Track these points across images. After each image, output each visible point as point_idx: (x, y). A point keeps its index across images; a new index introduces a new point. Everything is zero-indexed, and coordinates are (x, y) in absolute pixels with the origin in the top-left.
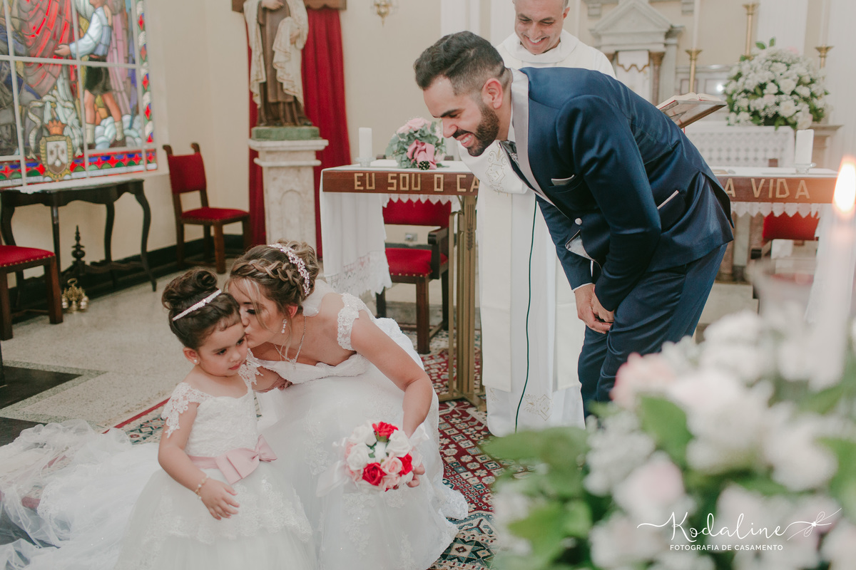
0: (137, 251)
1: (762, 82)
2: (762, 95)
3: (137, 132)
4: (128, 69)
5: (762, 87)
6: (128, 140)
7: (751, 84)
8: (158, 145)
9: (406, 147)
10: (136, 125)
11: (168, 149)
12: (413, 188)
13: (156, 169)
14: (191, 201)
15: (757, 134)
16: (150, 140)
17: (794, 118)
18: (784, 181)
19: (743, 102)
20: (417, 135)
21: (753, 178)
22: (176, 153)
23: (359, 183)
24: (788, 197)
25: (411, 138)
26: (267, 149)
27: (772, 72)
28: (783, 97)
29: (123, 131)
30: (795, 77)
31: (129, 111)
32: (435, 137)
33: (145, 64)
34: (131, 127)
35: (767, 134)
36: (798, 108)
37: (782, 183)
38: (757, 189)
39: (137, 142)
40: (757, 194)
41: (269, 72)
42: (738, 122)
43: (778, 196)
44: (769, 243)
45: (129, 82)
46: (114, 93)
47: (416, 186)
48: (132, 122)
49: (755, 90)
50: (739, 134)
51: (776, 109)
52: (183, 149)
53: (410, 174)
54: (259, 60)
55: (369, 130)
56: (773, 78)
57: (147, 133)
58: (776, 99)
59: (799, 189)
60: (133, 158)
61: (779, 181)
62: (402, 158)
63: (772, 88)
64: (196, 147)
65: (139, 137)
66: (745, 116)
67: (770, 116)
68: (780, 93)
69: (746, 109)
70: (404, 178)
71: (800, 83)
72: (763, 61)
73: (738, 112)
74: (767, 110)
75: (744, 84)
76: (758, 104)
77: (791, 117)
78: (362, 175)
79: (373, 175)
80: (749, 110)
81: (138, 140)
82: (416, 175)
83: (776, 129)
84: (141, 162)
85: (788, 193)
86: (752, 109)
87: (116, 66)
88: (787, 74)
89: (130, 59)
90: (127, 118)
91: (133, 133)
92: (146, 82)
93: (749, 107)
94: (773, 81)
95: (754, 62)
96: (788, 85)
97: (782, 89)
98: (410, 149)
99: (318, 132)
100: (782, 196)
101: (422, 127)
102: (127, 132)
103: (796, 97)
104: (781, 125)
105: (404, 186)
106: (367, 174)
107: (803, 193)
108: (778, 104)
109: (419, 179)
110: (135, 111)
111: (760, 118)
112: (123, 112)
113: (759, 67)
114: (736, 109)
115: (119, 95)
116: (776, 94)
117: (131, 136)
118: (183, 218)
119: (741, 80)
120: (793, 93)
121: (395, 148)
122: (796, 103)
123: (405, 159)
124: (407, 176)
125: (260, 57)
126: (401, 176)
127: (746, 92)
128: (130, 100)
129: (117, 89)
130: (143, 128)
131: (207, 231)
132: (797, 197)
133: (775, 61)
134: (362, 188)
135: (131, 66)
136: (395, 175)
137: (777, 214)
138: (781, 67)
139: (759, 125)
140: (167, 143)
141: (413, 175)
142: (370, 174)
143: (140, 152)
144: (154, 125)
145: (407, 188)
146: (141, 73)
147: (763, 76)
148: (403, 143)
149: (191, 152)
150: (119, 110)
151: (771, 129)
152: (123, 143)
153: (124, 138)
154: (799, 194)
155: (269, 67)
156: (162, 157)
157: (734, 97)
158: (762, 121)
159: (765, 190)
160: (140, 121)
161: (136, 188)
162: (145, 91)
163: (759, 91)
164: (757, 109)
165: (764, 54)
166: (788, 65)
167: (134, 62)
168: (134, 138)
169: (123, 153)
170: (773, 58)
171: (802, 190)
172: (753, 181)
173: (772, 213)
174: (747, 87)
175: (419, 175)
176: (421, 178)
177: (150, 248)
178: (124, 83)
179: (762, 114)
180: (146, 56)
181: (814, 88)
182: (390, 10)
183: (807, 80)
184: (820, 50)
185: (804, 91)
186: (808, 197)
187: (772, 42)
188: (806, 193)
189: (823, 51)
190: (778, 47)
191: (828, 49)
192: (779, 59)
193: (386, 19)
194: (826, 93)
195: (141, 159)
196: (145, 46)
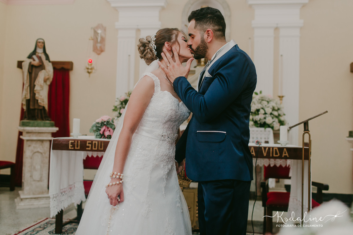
1: (258, 108)
2: (258, 114)
5: (258, 110)
7: (253, 109)
9: (100, 129)
12: (100, 149)
15: (257, 131)
17: (272, 125)
18: (277, 148)
20: (105, 123)
23: (72, 146)
24: (279, 156)
25: (103, 124)
26: (27, 131)
27: (262, 105)
28: (267, 115)
30: (271, 107)
32: (113, 125)
35: (261, 131)
36: (274, 120)
37: (276, 150)
38: (265, 152)
40: (265, 155)
41: (32, 95)
43: (274, 155)
44: (267, 180)
47: (101, 147)
49: (255, 112)
51: (264, 121)
53: (98, 141)
54: (27, 89)
55: (79, 120)
56: (262, 107)
58: (263, 116)
59: (284, 153)
61: (274, 149)
62: (97, 134)
63: (262, 111)
66: (251, 123)
67: (262, 123)
68: (265, 113)
69: (252, 120)
70: (95, 144)
71: (273, 109)
72: (258, 100)
74: (261, 121)
76: (257, 118)
77: (271, 124)
78: (73, 141)
79: (79, 142)
80: (253, 120)
82: (101, 142)
83: (265, 129)
85: (279, 155)
86: (254, 120)
88: (268, 106)
93: (253, 119)
94: (262, 108)
96: (269, 110)
97: (266, 112)
98: (102, 129)
99: (54, 124)
100: (276, 156)
101: (108, 119)
103: (272, 116)
104: (267, 127)
105: (95, 147)
106: (76, 141)
108: (265, 118)
109: (103, 144)
111: (258, 124)
113: (256, 102)
116: (264, 114)
120: (271, 114)
121: (94, 129)
122: (273, 118)
124: (97, 142)
125: (28, 87)
126: (94, 142)
127: (252, 113)
132: (283, 156)
133: (263, 100)
134: (73, 148)
136: (90, 142)
137: (272, 166)
138: (265, 103)
139: (258, 127)
141: (100, 142)
142: (78, 141)
145: (96, 149)
147: (258, 106)
148: (98, 127)
151: (262, 129)
154: (284, 155)
155: (32, 92)
158: (259, 125)
159: (268, 152)
163: (257, 113)
164: (257, 120)
165: (258, 97)
166: (268, 102)
170: (262, 99)
171: (285, 153)
172: (263, 148)
173: (269, 165)
175: (103, 142)
176: (104, 143)
179: (259, 122)
181: (280, 112)
182: (93, 71)
183: (276, 108)
184: (280, 97)
185: (276, 113)
186: (288, 156)
187: (261, 92)
188: (287, 154)
189: (281, 97)
190: (263, 94)
191: (283, 97)
192: (264, 99)
193: (91, 74)
194: (284, 115)
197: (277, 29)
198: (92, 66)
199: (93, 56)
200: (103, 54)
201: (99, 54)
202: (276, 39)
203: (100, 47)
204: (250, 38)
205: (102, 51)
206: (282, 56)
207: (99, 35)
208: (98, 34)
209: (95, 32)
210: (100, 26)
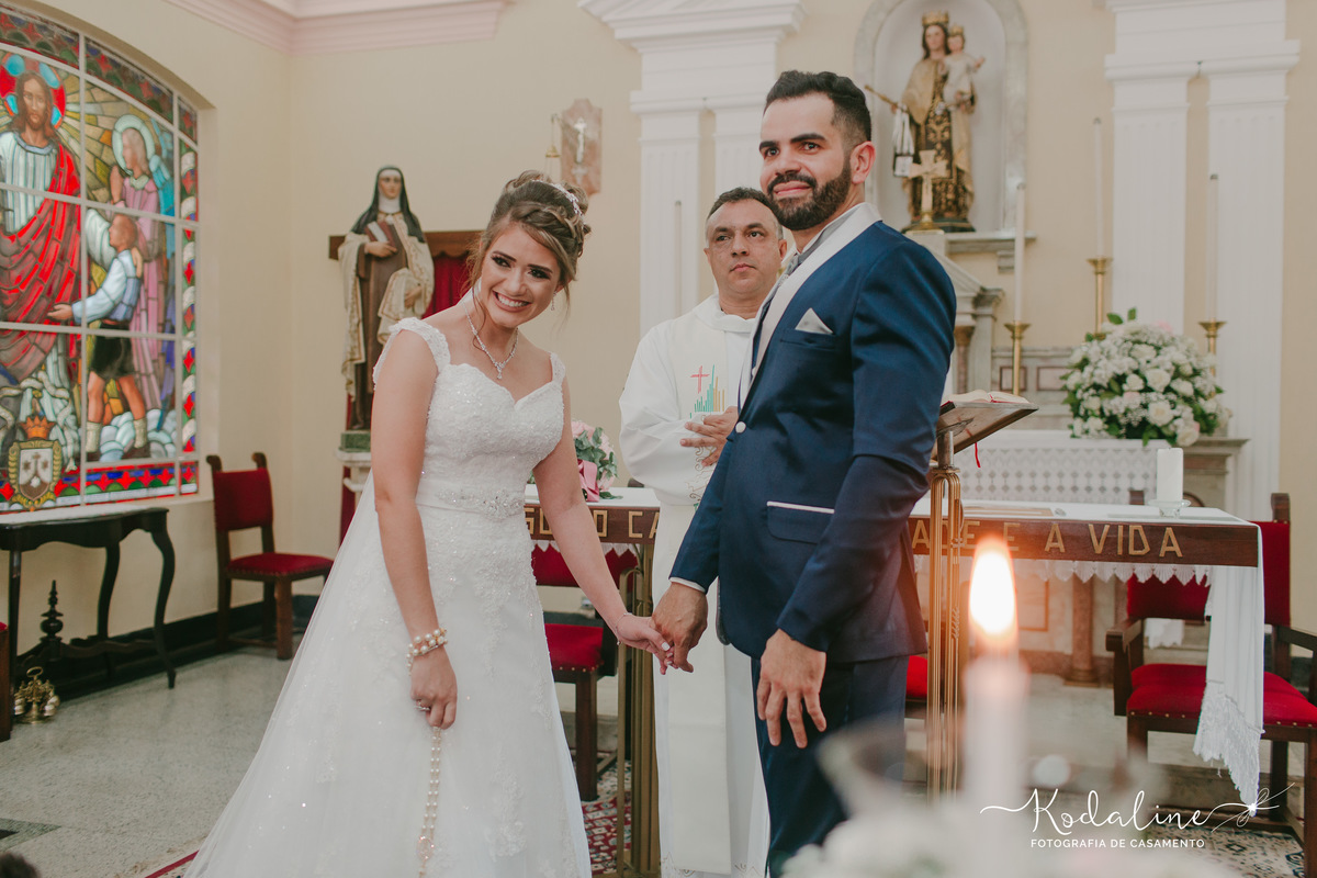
0: (147, 622)
1: (1120, 372)
2: (1121, 393)
3: (169, 435)
4: (163, 341)
5: (1120, 379)
6: (154, 447)
7: (1103, 375)
8: (200, 456)
10: (169, 425)
11: (214, 461)
13: (196, 493)
14: (247, 543)
15: (1117, 451)
16: (189, 447)
17: (1171, 428)
18: (1140, 528)
19: (1093, 403)
21: (1091, 522)
22: (226, 468)
24: (1148, 553)
26: (361, 465)
27: (1134, 358)
28: (1152, 396)
29: (146, 434)
30: (1169, 365)
31: (159, 404)
32: (601, 451)
33: (191, 334)
34: (159, 428)
35: (1132, 451)
36: (1176, 413)
37: (1136, 531)
38: (1099, 540)
39: (167, 451)
40: (1099, 549)
41: (370, 349)
42: (1087, 432)
43: (1132, 551)
44: (1138, 623)
45: (162, 360)
46: (137, 376)
48: (162, 421)
49: (1109, 384)
50: (1089, 451)
51: (1143, 413)
52: (238, 462)
54: (357, 331)
56: (1136, 367)
57: (185, 438)
58: (1139, 399)
59: (1165, 542)
60: (158, 475)
61: (1132, 528)
63: (1134, 382)
64: (260, 459)
65: (172, 443)
66: (1096, 423)
67: (1135, 424)
68: (1147, 389)
69: (1098, 413)
71: (1177, 374)
72: (1120, 341)
73: (1085, 418)
74: (1129, 415)
75: (1092, 375)
76: (1116, 405)
77: (1166, 426)
80: (1102, 414)
81: (170, 448)
83: (1145, 444)
84: (173, 481)
85: (1147, 548)
86: (1107, 414)
87: (144, 336)
88: (1155, 361)
89: (166, 326)
90: (154, 415)
91: (162, 437)
92: (189, 360)
93: (1101, 410)
94: (1136, 372)
95: (1106, 343)
96: (1159, 379)
97: (1150, 384)
100: (1139, 552)
101: (580, 435)
102: (152, 435)
103: (1172, 396)
104: (1151, 438)
107: (1171, 549)
108: (1145, 406)
110: (168, 404)
111: (1120, 427)
112: (149, 405)
113: (1114, 350)
114: (1082, 412)
115: (144, 379)
116: (1141, 391)
117: (158, 442)
118: (231, 570)
119: (1088, 369)
120: (1168, 389)
122: (1173, 405)
125: (358, 325)
127: (1097, 387)
128: (161, 387)
129: (143, 371)
130: (179, 429)
131: (269, 591)
132: (1162, 554)
133: (1139, 342)
135: (167, 337)
136: (532, 510)
137: (1142, 579)
138: (1146, 352)
139: (1119, 437)
140: (214, 452)
143: (171, 465)
144: (197, 427)
146: (183, 347)
147: (1122, 364)
149: (252, 466)
150: (143, 402)
151: (1136, 444)
152: (145, 451)
153: (148, 443)
154: (1164, 549)
155: (370, 341)
156: (205, 472)
157: (1079, 395)
158: (1123, 431)
159: (1111, 542)
160: (174, 419)
161: (154, 522)
162: (186, 374)
163: (1115, 387)
164: (1115, 412)
165: (1120, 332)
166: (1158, 348)
167: (173, 331)
168: (163, 445)
169: (142, 467)
170: (1134, 338)
171: (1170, 544)
172: (1091, 527)
173: (1134, 577)
174: (1097, 380)
177: (169, 618)
178: (154, 361)
179: (1123, 421)
180: (193, 322)
181: (1199, 383)
183: (1188, 370)
184: (1206, 326)
185: (1185, 388)
186: (1179, 554)
187: (1132, 314)
188: (1176, 548)
189: (1211, 328)
190: (1141, 321)
191: (1218, 325)
192: (1144, 340)
194: (1219, 391)
195: (172, 476)
196: (192, 307)
197: (1198, 80)
200: (594, 201)
202: (1197, 117)
203: (585, 177)
204: (1097, 120)
205: (592, 191)
206: (1214, 177)
207: (581, 137)
208: (576, 133)
209: (567, 128)
210: (582, 108)
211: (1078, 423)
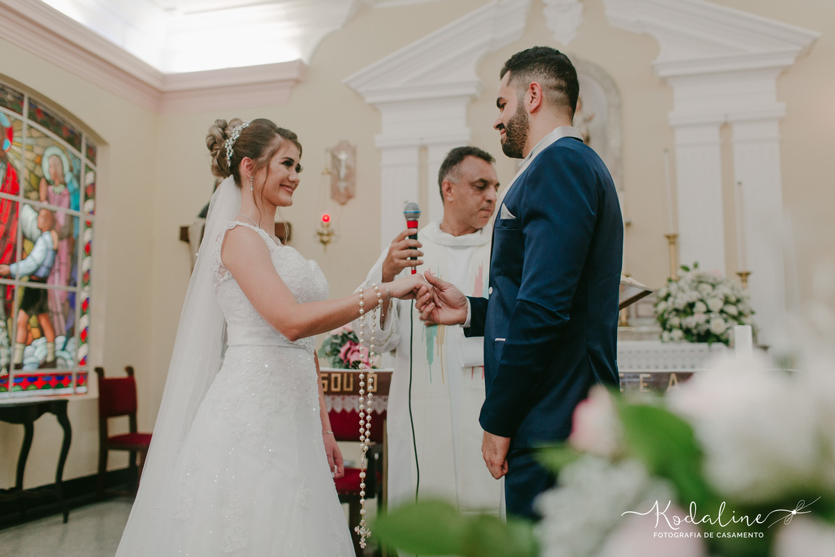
0: (51, 479)
1: (691, 300)
2: (692, 314)
3: (70, 353)
4: (68, 292)
5: (691, 305)
6: (59, 361)
7: (681, 302)
8: (90, 368)
9: (339, 348)
10: (70, 346)
11: (100, 371)
12: (345, 389)
13: (86, 393)
14: (119, 426)
15: (692, 351)
16: (83, 362)
17: (726, 335)
19: (675, 321)
20: (351, 336)
22: (108, 375)
25: (345, 339)
27: (700, 292)
28: (712, 315)
29: (54, 352)
30: (721, 296)
31: (64, 331)
33: (87, 288)
34: (64, 349)
35: (701, 351)
36: (728, 325)
39: (69, 364)
42: (672, 339)
45: (67, 305)
46: (50, 314)
47: (348, 386)
48: (65, 344)
49: (684, 309)
50: (674, 351)
51: (706, 327)
52: (115, 372)
53: (342, 374)
56: (700, 297)
57: (80, 356)
58: (704, 317)
60: (61, 380)
62: (335, 359)
63: (700, 307)
64: (130, 370)
65: (72, 359)
66: (678, 333)
67: (702, 333)
68: (708, 311)
69: (679, 327)
70: (336, 379)
71: (727, 301)
72: (690, 282)
73: (670, 330)
74: (699, 328)
75: (673, 303)
76: (690, 321)
77: (722, 334)
80: (681, 327)
81: (70, 363)
82: (349, 374)
83: (710, 345)
84: (71, 385)
86: (684, 326)
87: (57, 288)
88: (713, 294)
89: (71, 282)
90: (60, 340)
91: (65, 354)
92: (86, 304)
93: (681, 325)
94: (702, 300)
95: (682, 283)
97: (711, 308)
98: (343, 350)
102: (59, 353)
103: (724, 315)
104: (713, 342)
105: (336, 386)
108: (708, 322)
109: (352, 379)
110: (70, 333)
111: (693, 335)
112: (58, 333)
113: (686, 288)
114: (668, 326)
116: (705, 313)
117: (62, 358)
118: (107, 443)
119: (671, 300)
120: (722, 312)
121: (328, 349)
122: (726, 321)
123: (337, 360)
124: (339, 376)
126: (333, 376)
127: (677, 310)
128: (66, 321)
129: (54, 310)
130: (76, 350)
131: (132, 459)
133: (701, 282)
135: (71, 289)
136: (326, 375)
138: (706, 288)
139: (692, 341)
140: (100, 364)
141: (345, 375)
143: (70, 375)
144: (89, 350)
145: (338, 389)
146: (82, 296)
147: (692, 296)
148: (336, 344)
149: (124, 375)
150: (54, 331)
151: (704, 346)
152: (53, 364)
153: (55, 359)
156: (93, 379)
157: (666, 316)
158: (695, 338)
160: (74, 343)
161: (59, 408)
162: (83, 314)
163: (688, 310)
164: (689, 326)
165: (689, 276)
166: (713, 286)
167: (75, 285)
168: (65, 360)
169: (51, 375)
170: (699, 280)
174: (677, 306)
175: (352, 375)
176: (354, 378)
177: (66, 477)
178: (63, 305)
179: (695, 331)
180: (89, 281)
181: (741, 307)
182: (333, 238)
183: (733, 299)
184: (740, 275)
185: (732, 310)
187: (696, 266)
189: (744, 276)
190: (702, 269)
191: (747, 274)
192: (704, 280)
193: (329, 246)
194: (752, 313)
195: (70, 381)
196: (88, 271)
197: (725, 126)
198: (330, 228)
199: (332, 209)
200: (351, 202)
201: (343, 204)
202: (726, 148)
203: (346, 189)
204: (666, 151)
205: (350, 197)
206: (740, 183)
207: (343, 164)
208: (340, 161)
209: (335, 158)
210: (344, 146)
211: (666, 335)
